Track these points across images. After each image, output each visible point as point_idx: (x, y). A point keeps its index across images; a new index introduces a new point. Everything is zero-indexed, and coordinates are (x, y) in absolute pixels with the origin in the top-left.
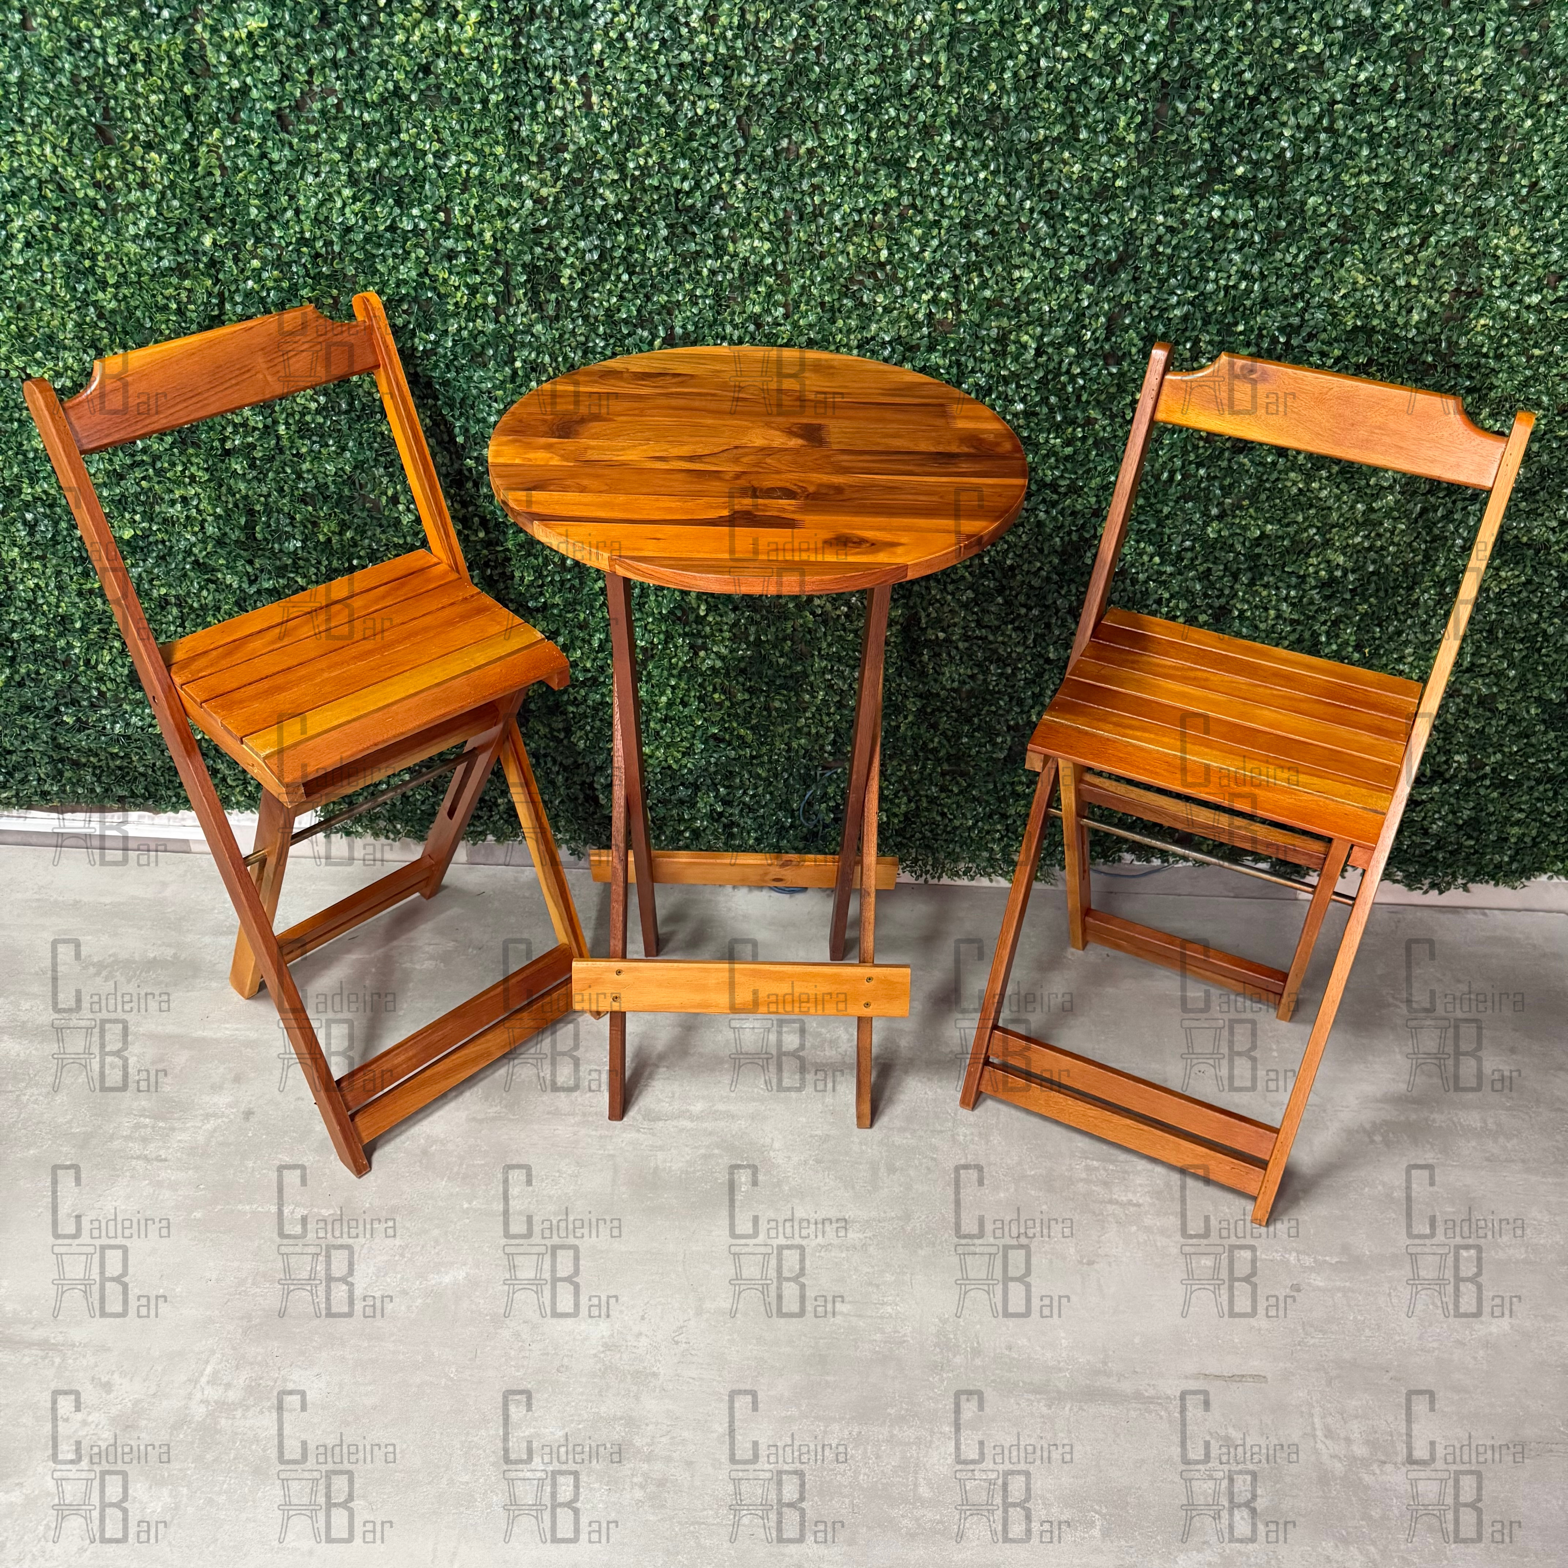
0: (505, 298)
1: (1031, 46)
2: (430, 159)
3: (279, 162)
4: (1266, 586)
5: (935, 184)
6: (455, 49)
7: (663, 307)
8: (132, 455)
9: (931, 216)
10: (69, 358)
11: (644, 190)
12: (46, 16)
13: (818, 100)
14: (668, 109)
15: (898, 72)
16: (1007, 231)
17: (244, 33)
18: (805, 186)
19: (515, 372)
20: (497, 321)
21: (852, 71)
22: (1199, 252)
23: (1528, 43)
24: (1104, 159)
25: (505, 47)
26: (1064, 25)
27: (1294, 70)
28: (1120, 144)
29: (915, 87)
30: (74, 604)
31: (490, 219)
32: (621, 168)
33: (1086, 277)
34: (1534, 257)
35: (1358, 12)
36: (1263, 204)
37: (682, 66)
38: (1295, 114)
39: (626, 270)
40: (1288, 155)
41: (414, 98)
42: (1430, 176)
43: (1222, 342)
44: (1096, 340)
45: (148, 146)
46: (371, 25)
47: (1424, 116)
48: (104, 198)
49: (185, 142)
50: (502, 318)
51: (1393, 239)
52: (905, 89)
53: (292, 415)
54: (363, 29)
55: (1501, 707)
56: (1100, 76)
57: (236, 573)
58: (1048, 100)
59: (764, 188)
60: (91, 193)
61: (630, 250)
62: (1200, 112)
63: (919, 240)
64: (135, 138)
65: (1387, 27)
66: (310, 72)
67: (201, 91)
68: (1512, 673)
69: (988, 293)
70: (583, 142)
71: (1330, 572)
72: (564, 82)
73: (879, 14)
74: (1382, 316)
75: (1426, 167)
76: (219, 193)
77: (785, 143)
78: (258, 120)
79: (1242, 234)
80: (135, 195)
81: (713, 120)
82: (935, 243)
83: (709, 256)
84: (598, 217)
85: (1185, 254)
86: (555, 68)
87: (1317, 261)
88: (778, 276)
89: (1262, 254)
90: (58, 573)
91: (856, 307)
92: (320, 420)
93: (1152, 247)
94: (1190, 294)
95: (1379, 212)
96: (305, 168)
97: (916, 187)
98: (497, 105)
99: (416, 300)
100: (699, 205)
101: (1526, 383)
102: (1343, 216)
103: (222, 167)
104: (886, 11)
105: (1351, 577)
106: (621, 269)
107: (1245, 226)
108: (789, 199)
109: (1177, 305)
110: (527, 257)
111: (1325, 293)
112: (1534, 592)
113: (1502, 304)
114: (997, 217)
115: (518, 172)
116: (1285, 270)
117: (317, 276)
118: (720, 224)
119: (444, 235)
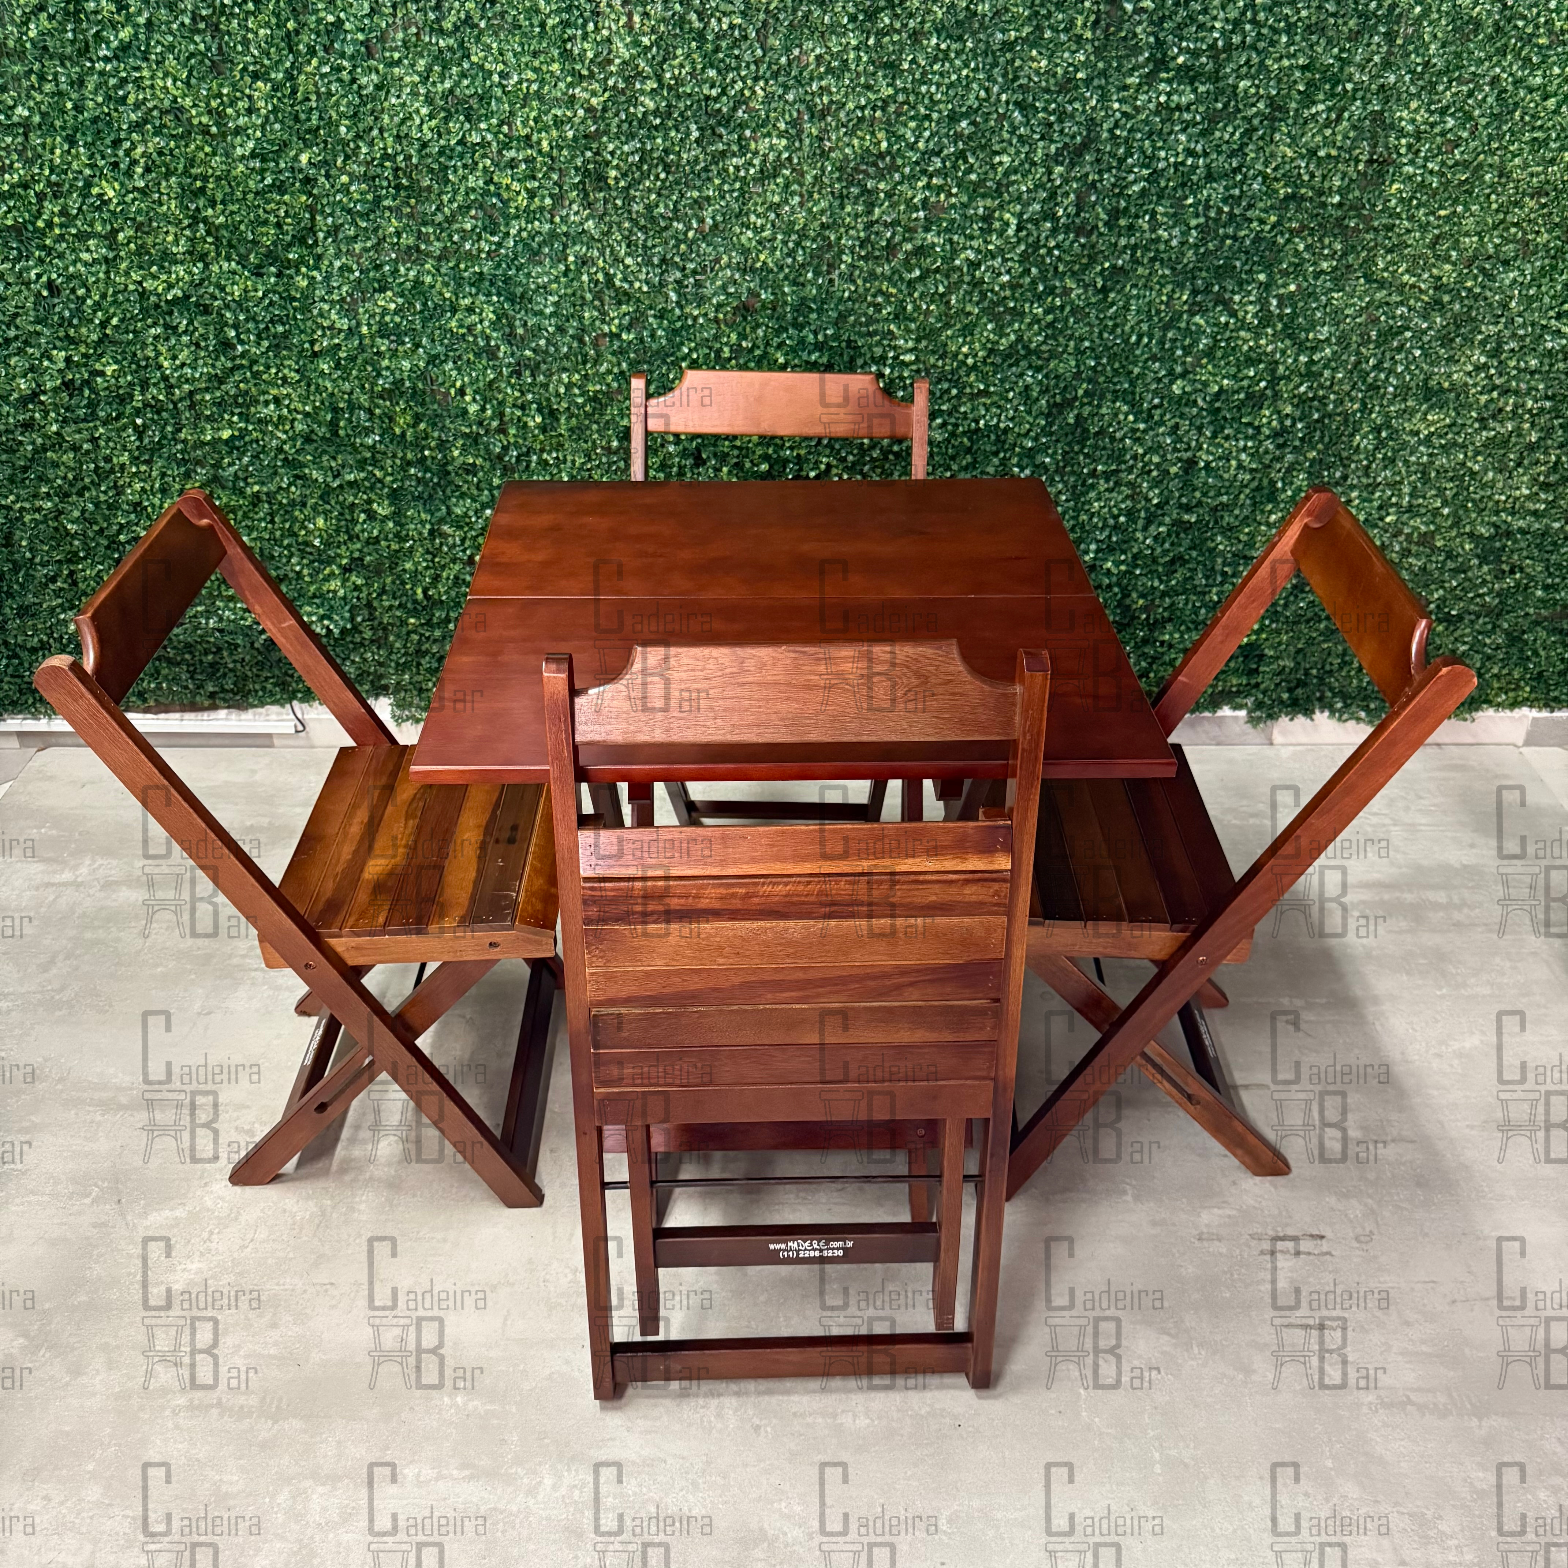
0: (558, 199)
2: (496, 78)
3: (366, 87)
4: (1227, 438)
5: (925, 83)
7: (696, 201)
8: (233, 359)
9: (922, 110)
10: (180, 270)
13: (825, 12)
14: (697, 24)
16: (986, 121)
18: (815, 87)
20: (552, 222)
22: (1150, 135)
24: (1066, 55)
28: (1079, 39)
31: (546, 129)
32: (659, 79)
33: (1057, 159)
34: (1433, 125)
36: (1202, 89)
38: (1223, 8)
39: (664, 170)
40: (1220, 43)
41: (483, 24)
42: (1338, 58)
43: (1175, 215)
44: (1068, 216)
45: (255, 76)
48: (217, 124)
49: (286, 71)
50: (557, 219)
51: (1313, 116)
53: (372, 316)
55: (1439, 544)
57: (322, 468)
59: (780, 91)
60: (205, 120)
61: (666, 151)
62: (1143, 10)
63: (913, 131)
64: (245, 69)
66: (394, 6)
67: (301, 24)
68: (1446, 511)
69: (973, 177)
70: (627, 56)
71: (1281, 423)
74: (1309, 184)
75: (1336, 50)
76: (315, 117)
77: (796, 52)
78: (349, 50)
79: (1187, 116)
80: (241, 121)
81: (736, 33)
82: (927, 134)
83: (734, 155)
84: (640, 122)
85: (1139, 135)
87: (1250, 139)
88: (794, 170)
89: (1203, 133)
90: (163, 475)
91: (862, 195)
92: (397, 319)
93: (1111, 131)
94: (1145, 172)
95: (1300, 92)
96: (388, 92)
97: (909, 86)
98: (553, 28)
99: (481, 207)
100: (725, 110)
101: (1437, 240)
102: (1270, 97)
103: (318, 94)
105: (1299, 426)
106: (660, 169)
107: (1188, 109)
108: (801, 101)
109: (1135, 182)
110: (579, 162)
111: (1259, 167)
112: (1458, 433)
113: (1409, 169)
114: (979, 108)
115: (570, 85)
116: (1224, 147)
117: (398, 187)
118: (742, 126)
119: (506, 146)
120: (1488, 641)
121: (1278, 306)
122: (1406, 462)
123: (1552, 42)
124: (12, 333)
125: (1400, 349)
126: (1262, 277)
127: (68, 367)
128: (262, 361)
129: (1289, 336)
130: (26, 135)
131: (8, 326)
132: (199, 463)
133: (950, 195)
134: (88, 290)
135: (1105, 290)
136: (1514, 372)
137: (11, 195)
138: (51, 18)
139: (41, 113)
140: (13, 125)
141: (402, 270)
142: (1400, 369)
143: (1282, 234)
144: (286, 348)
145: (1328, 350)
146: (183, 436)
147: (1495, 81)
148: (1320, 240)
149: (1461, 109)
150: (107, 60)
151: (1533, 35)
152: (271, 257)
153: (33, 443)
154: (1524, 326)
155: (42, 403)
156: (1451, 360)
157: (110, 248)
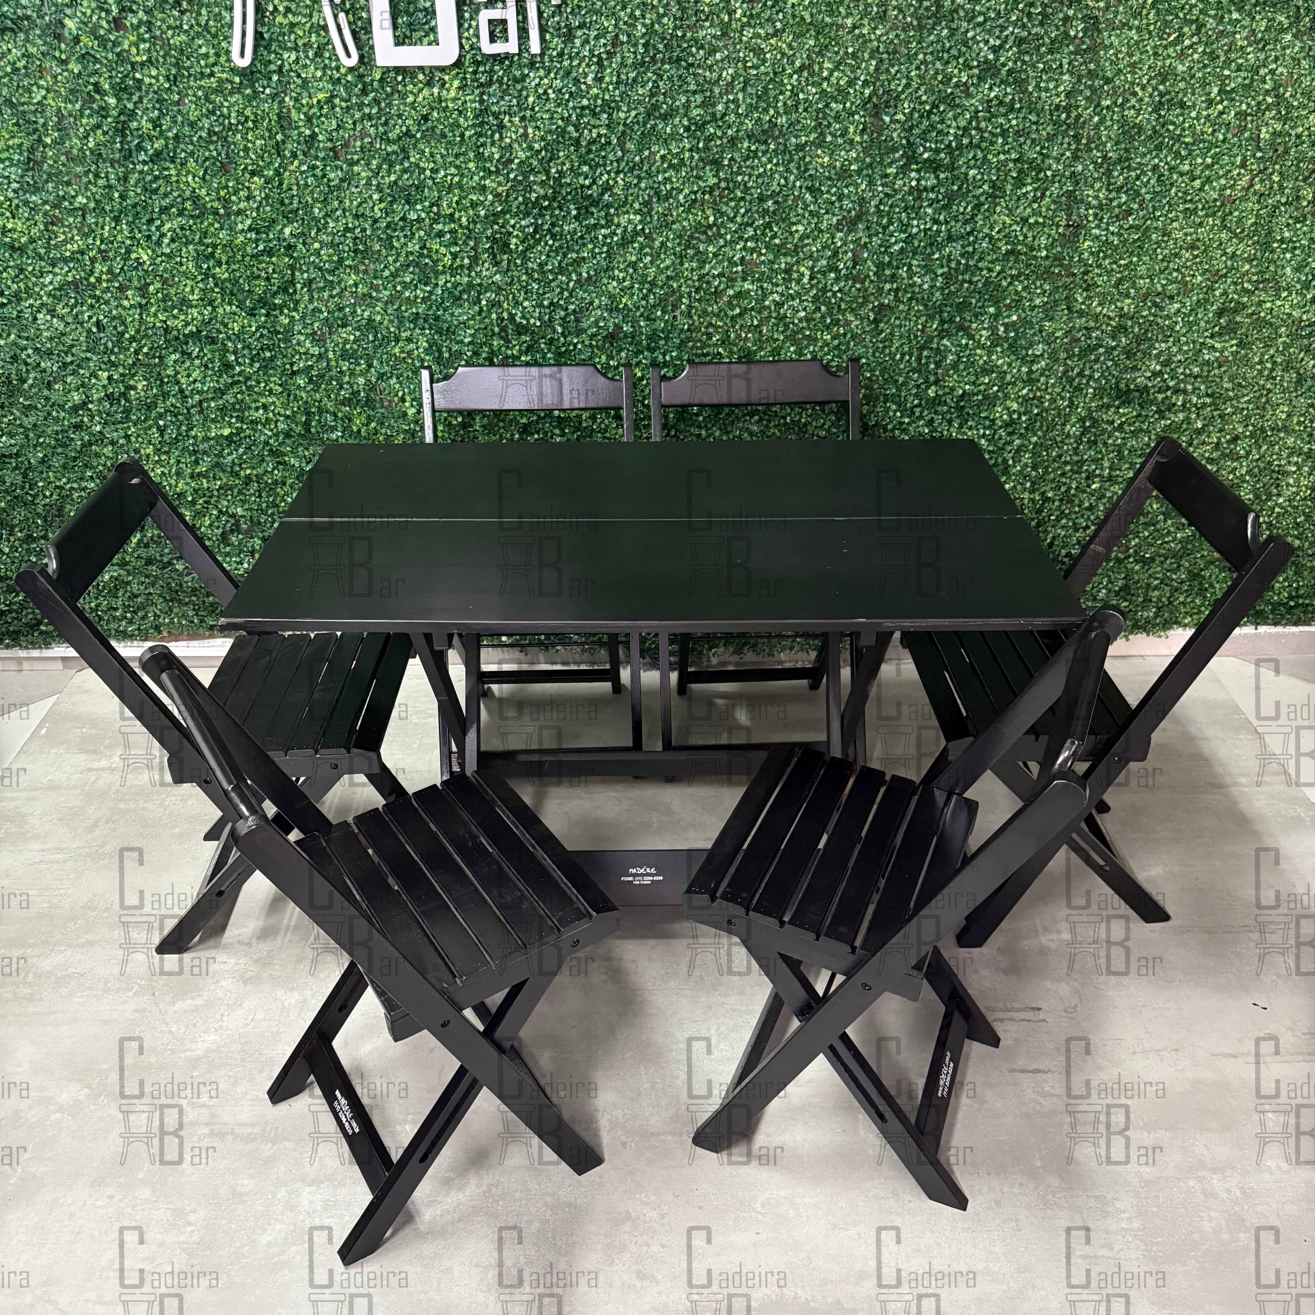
0: (475, 260)
1: (793, 86)
2: (428, 173)
3: (333, 180)
5: (740, 174)
6: (444, 104)
7: (575, 261)
8: (232, 377)
9: (739, 194)
10: (195, 312)
11: (561, 186)
12: (194, 95)
13: (667, 125)
14: (575, 135)
15: (714, 105)
16: (786, 201)
17: (315, 101)
18: (660, 178)
19: (481, 308)
20: (469, 276)
21: (687, 106)
22: (906, 209)
23: (1090, 71)
24: (843, 153)
25: (475, 101)
26: (813, 74)
27: (952, 93)
28: (851, 142)
29: (724, 115)
30: (187, 484)
31: (465, 209)
32: (547, 173)
33: (838, 227)
34: (1111, 200)
35: (985, 57)
36: (942, 176)
37: (583, 108)
38: (955, 119)
39: (551, 238)
40: (954, 144)
41: (418, 136)
42: (1041, 154)
43: (926, 266)
44: (847, 268)
45: (253, 173)
46: (392, 94)
47: (1033, 118)
48: (224, 207)
49: (275, 170)
50: (473, 274)
51: (1024, 194)
52: (718, 116)
53: (337, 345)
54: (387, 95)
56: (836, 102)
57: (298, 457)
58: (805, 119)
59: (635, 181)
60: (216, 204)
61: (553, 225)
62: (898, 121)
63: (733, 209)
64: (245, 168)
65: (1004, 65)
66: (354, 123)
67: (287, 137)
69: (777, 241)
70: (523, 157)
71: (1010, 416)
72: (510, 121)
73: (700, 71)
74: (1023, 243)
75: (1038, 148)
76: (296, 201)
77: (646, 153)
78: (321, 155)
79: (932, 195)
80: (242, 205)
81: (603, 140)
82: (743, 211)
83: (602, 227)
84: (533, 204)
85: (897, 210)
86: (505, 113)
87: (979, 211)
88: (646, 238)
89: (944, 207)
90: (179, 462)
91: (696, 255)
92: (355, 346)
93: (877, 207)
94: (903, 236)
95: (1013, 178)
96: (349, 184)
97: (729, 176)
98: (470, 137)
99: (417, 265)
100: (595, 195)
101: (1119, 282)
102: (991, 181)
103: (298, 185)
104: (705, 70)
105: (1024, 418)
106: (548, 237)
107: (932, 190)
108: (651, 188)
109: (896, 242)
110: (489, 232)
111: (986, 230)
112: (1143, 422)
113: (1096, 231)
114: (780, 192)
115: (483, 178)
116: (960, 217)
117: (356, 251)
118: (609, 206)
119: (436, 221)
120: (1174, 577)
121: (1005, 332)
122: (1105, 444)
123: (1195, 141)
124: (69, 359)
125: (1097, 360)
126: (992, 310)
127: (110, 384)
128: (254, 377)
129: (1013, 353)
130: (84, 216)
131: (66, 354)
132: (205, 453)
133: (761, 254)
134: (126, 327)
135: (876, 322)
136: (1182, 377)
137: (72, 259)
138: (105, 133)
139: (95, 200)
140: (75, 209)
141: (359, 312)
142: (1097, 375)
143: (1005, 278)
144: (272, 368)
145: (1043, 363)
146: (193, 433)
147: (1155, 168)
148: (1034, 283)
149: (1131, 189)
150: (145, 163)
151: (1180, 135)
152: (262, 302)
153: (82, 440)
154: (1187, 343)
155: (90, 410)
156: (1135, 368)
157: (143, 296)
